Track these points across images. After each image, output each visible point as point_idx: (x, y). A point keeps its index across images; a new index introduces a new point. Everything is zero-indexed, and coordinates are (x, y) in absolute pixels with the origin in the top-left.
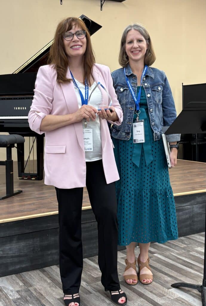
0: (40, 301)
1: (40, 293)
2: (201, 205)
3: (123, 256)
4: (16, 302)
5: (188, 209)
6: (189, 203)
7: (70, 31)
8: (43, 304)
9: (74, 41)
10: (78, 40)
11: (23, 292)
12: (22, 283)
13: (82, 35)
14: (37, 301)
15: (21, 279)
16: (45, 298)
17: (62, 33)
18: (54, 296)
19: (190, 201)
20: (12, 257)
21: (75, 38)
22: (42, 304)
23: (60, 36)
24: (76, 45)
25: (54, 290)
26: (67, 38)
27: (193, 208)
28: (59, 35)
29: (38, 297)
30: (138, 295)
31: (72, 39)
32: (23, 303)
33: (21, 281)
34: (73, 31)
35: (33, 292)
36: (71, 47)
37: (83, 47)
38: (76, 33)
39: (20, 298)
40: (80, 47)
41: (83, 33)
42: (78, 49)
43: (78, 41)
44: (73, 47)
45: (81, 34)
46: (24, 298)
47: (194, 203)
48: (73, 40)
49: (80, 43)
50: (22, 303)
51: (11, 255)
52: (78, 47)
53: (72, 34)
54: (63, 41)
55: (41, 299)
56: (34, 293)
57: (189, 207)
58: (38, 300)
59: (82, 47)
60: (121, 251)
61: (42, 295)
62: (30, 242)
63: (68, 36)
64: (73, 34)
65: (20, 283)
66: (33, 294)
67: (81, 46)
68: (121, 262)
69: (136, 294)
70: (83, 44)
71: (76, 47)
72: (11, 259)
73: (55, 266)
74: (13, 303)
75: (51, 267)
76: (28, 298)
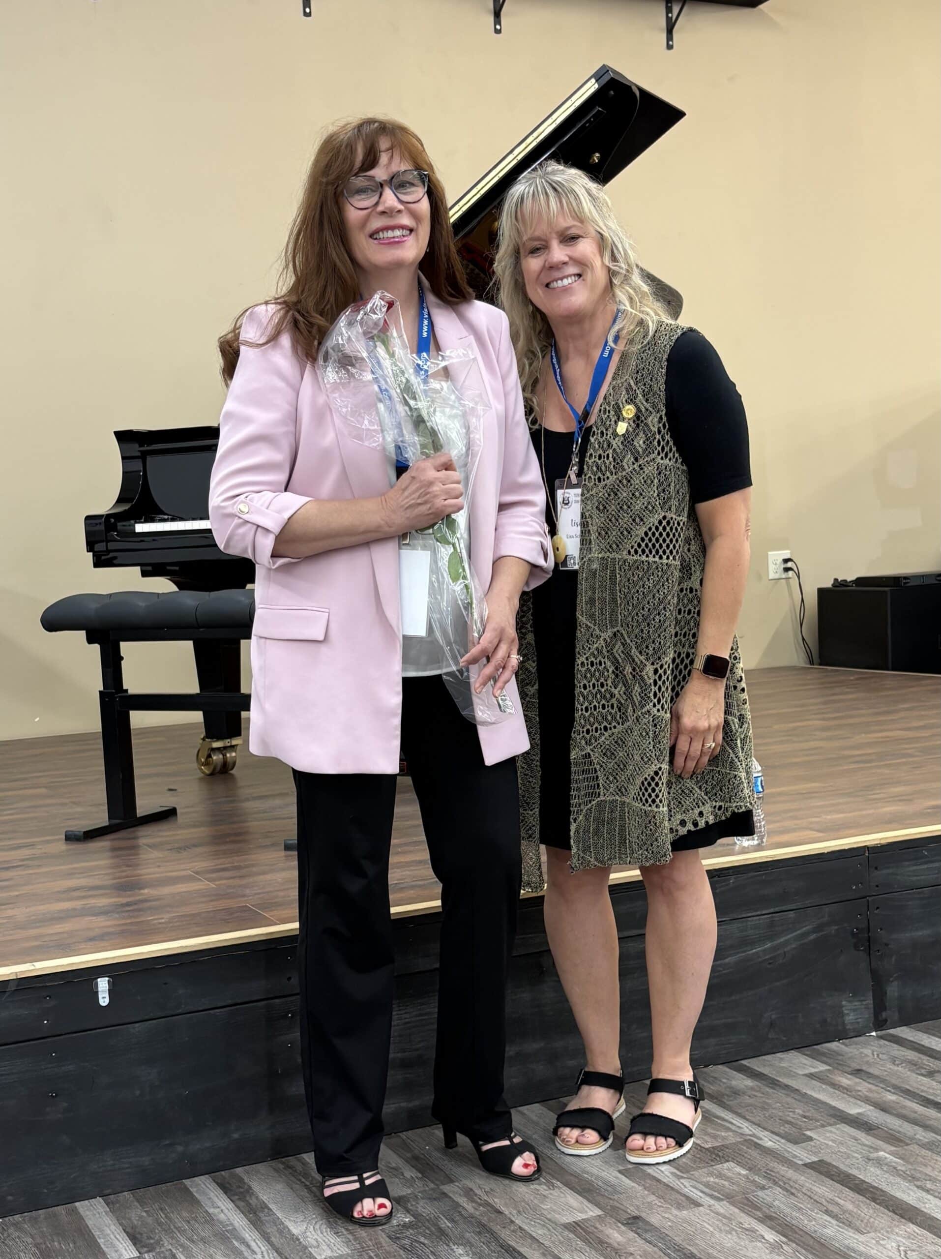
0: (492, 1233)
1: (492, 1207)
3: (813, 1070)
4: (398, 1238)
7: (371, 173)
8: (510, 1246)
9: (383, 213)
10: (401, 207)
11: (422, 1203)
12: (414, 1170)
13: (413, 189)
14: (480, 1233)
15: (409, 1155)
16: (512, 1222)
17: (338, 178)
18: (549, 1216)
21: (390, 198)
22: (502, 1246)
23: (331, 189)
24: (393, 228)
25: (545, 1193)
26: (357, 197)
28: (327, 184)
29: (484, 1220)
30: (894, 1212)
31: (377, 204)
32: (426, 1242)
33: (407, 1161)
34: (380, 173)
35: (463, 1201)
36: (371, 236)
37: (417, 235)
38: (393, 178)
39: (410, 1222)
40: (408, 232)
41: (417, 181)
42: (398, 242)
43: (399, 211)
44: (381, 235)
45: (413, 185)
46: (427, 1224)
48: (380, 208)
49: (406, 220)
50: (422, 1239)
52: (398, 233)
53: (375, 181)
54: (340, 210)
55: (497, 1228)
56: (465, 1205)
58: (483, 1229)
59: (413, 233)
60: (807, 1051)
61: (499, 1212)
63: (360, 191)
64: (382, 185)
65: (403, 1170)
66: (464, 1208)
67: (411, 230)
68: (809, 1092)
69: (887, 1207)
70: (417, 224)
71: (390, 234)
73: (536, 1106)
74: (387, 1239)
75: (520, 1108)
76: (445, 1223)
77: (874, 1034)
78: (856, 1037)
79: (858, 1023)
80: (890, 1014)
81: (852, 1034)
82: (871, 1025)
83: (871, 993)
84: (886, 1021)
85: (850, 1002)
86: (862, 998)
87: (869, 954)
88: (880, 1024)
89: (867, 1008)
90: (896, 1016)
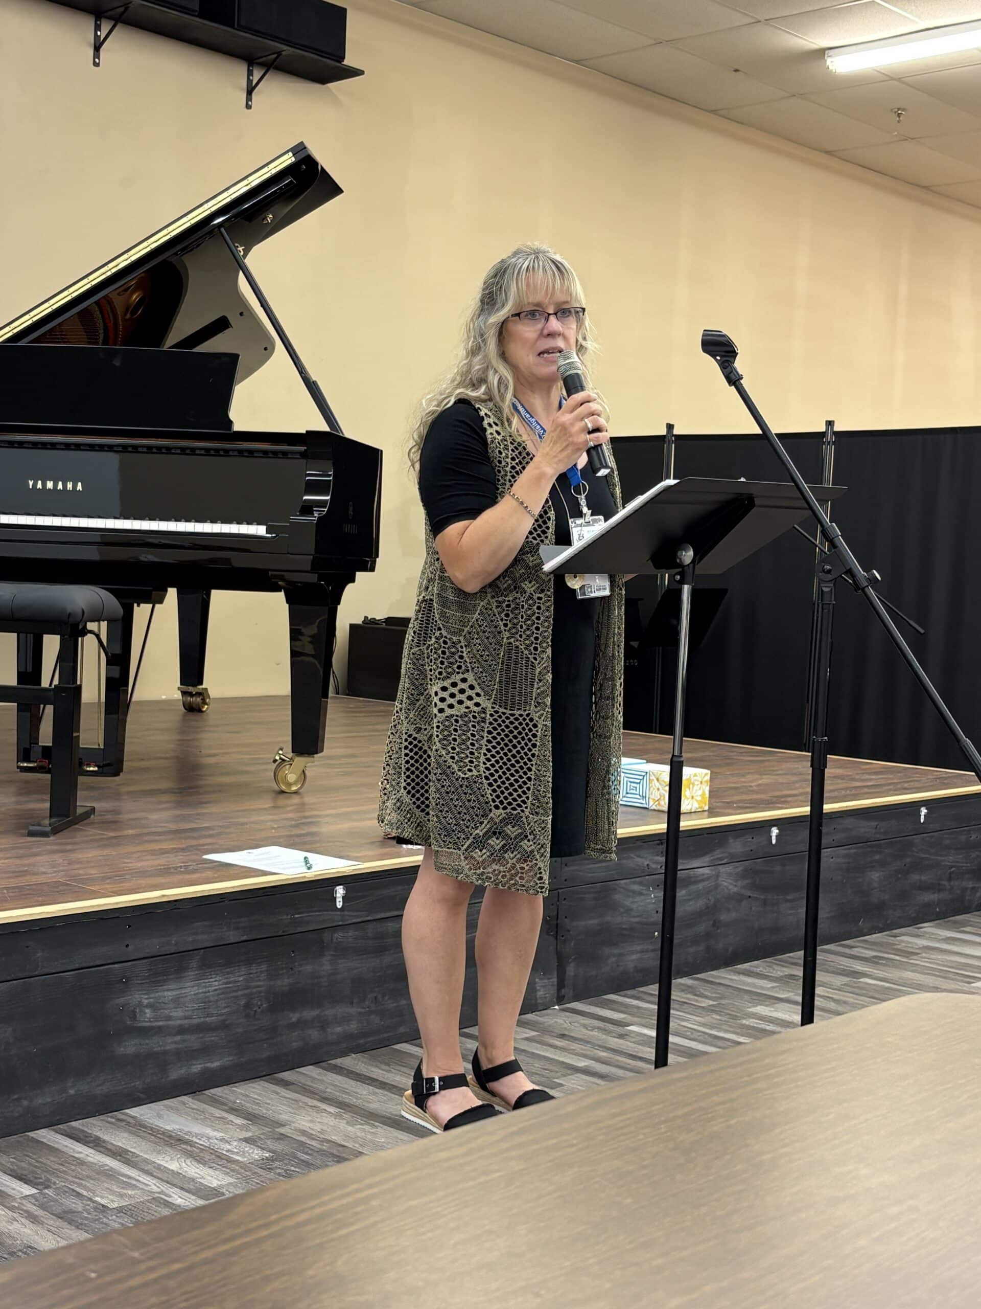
2: (740, 868)
5: (703, 880)
6: (706, 860)
11: (267, 1142)
19: (711, 851)
20: (182, 1030)
27: (718, 876)
47: (721, 859)
51: (178, 1022)
57: (706, 871)
62: (239, 976)
72: (178, 1038)
77: (557, 1007)
78: (543, 1010)
79: (546, 998)
80: (567, 991)
81: (540, 1008)
82: (555, 1000)
83: (556, 973)
84: (564, 996)
85: (541, 979)
86: (550, 977)
87: (556, 939)
88: (560, 1000)
89: (553, 985)
90: (571, 993)
